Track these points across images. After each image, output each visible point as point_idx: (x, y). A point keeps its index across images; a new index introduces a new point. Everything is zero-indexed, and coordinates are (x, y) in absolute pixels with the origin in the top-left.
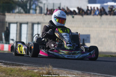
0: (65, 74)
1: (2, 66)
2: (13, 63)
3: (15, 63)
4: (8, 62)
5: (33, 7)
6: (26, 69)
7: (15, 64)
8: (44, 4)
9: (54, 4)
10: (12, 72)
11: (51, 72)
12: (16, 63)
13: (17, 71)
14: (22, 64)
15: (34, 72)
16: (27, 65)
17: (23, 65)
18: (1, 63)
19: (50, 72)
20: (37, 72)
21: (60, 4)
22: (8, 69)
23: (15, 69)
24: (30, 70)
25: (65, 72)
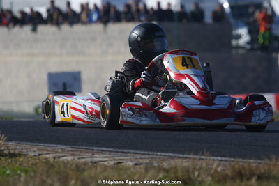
19: (2, 150)
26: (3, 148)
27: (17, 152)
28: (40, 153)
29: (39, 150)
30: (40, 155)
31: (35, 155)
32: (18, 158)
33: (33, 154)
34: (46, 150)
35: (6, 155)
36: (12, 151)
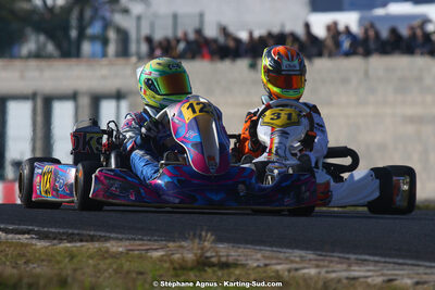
0: (258, 259)
1: (32, 245)
2: (70, 231)
3: (76, 232)
4: (53, 230)
6: (121, 249)
8: (139, 18)
9: (175, 17)
10: (75, 261)
11: (212, 257)
12: (80, 232)
13: (91, 257)
14: (103, 234)
15: (151, 257)
16: (120, 236)
17: (107, 239)
18: (28, 233)
20: (161, 259)
21: (201, 16)
22: (59, 253)
23: (84, 249)
24: (136, 252)
25: (259, 256)
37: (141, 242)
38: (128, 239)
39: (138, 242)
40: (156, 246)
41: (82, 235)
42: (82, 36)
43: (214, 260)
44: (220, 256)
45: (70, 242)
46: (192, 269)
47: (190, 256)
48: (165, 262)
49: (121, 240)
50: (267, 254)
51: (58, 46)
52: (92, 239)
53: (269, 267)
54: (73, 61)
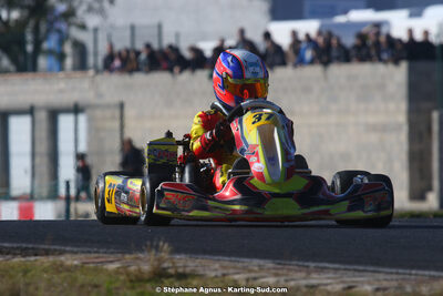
0: (216, 270)
2: (24, 245)
3: (30, 246)
4: (6, 245)
5: (50, 43)
6: (76, 262)
7: (33, 248)
8: (96, 30)
9: (133, 28)
10: (29, 274)
11: (169, 268)
12: (36, 246)
13: (45, 271)
15: (107, 270)
16: (75, 249)
17: (62, 253)
19: (164, 269)
20: (117, 272)
21: (160, 27)
22: (13, 268)
23: (38, 263)
24: (91, 265)
25: (217, 266)
26: (165, 265)
27: (188, 270)
28: (225, 272)
29: (223, 267)
30: (224, 275)
31: (216, 277)
32: (189, 280)
33: (213, 274)
34: (235, 268)
35: (171, 276)
36: (180, 270)
37: (96, 255)
38: (83, 252)
39: (93, 255)
40: (112, 258)
41: (37, 249)
42: (38, 50)
43: (171, 271)
44: (177, 267)
45: (24, 256)
46: (149, 280)
47: (146, 268)
48: (121, 274)
49: (76, 253)
50: (226, 263)
51: (14, 60)
52: (47, 253)
53: (226, 278)
54: (29, 76)
